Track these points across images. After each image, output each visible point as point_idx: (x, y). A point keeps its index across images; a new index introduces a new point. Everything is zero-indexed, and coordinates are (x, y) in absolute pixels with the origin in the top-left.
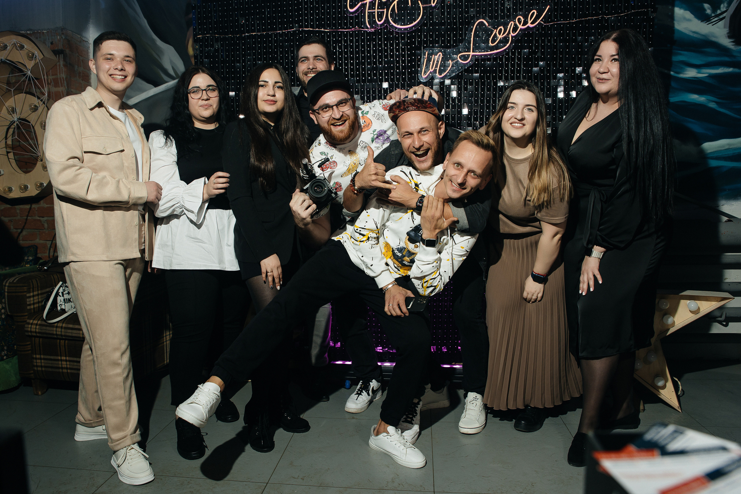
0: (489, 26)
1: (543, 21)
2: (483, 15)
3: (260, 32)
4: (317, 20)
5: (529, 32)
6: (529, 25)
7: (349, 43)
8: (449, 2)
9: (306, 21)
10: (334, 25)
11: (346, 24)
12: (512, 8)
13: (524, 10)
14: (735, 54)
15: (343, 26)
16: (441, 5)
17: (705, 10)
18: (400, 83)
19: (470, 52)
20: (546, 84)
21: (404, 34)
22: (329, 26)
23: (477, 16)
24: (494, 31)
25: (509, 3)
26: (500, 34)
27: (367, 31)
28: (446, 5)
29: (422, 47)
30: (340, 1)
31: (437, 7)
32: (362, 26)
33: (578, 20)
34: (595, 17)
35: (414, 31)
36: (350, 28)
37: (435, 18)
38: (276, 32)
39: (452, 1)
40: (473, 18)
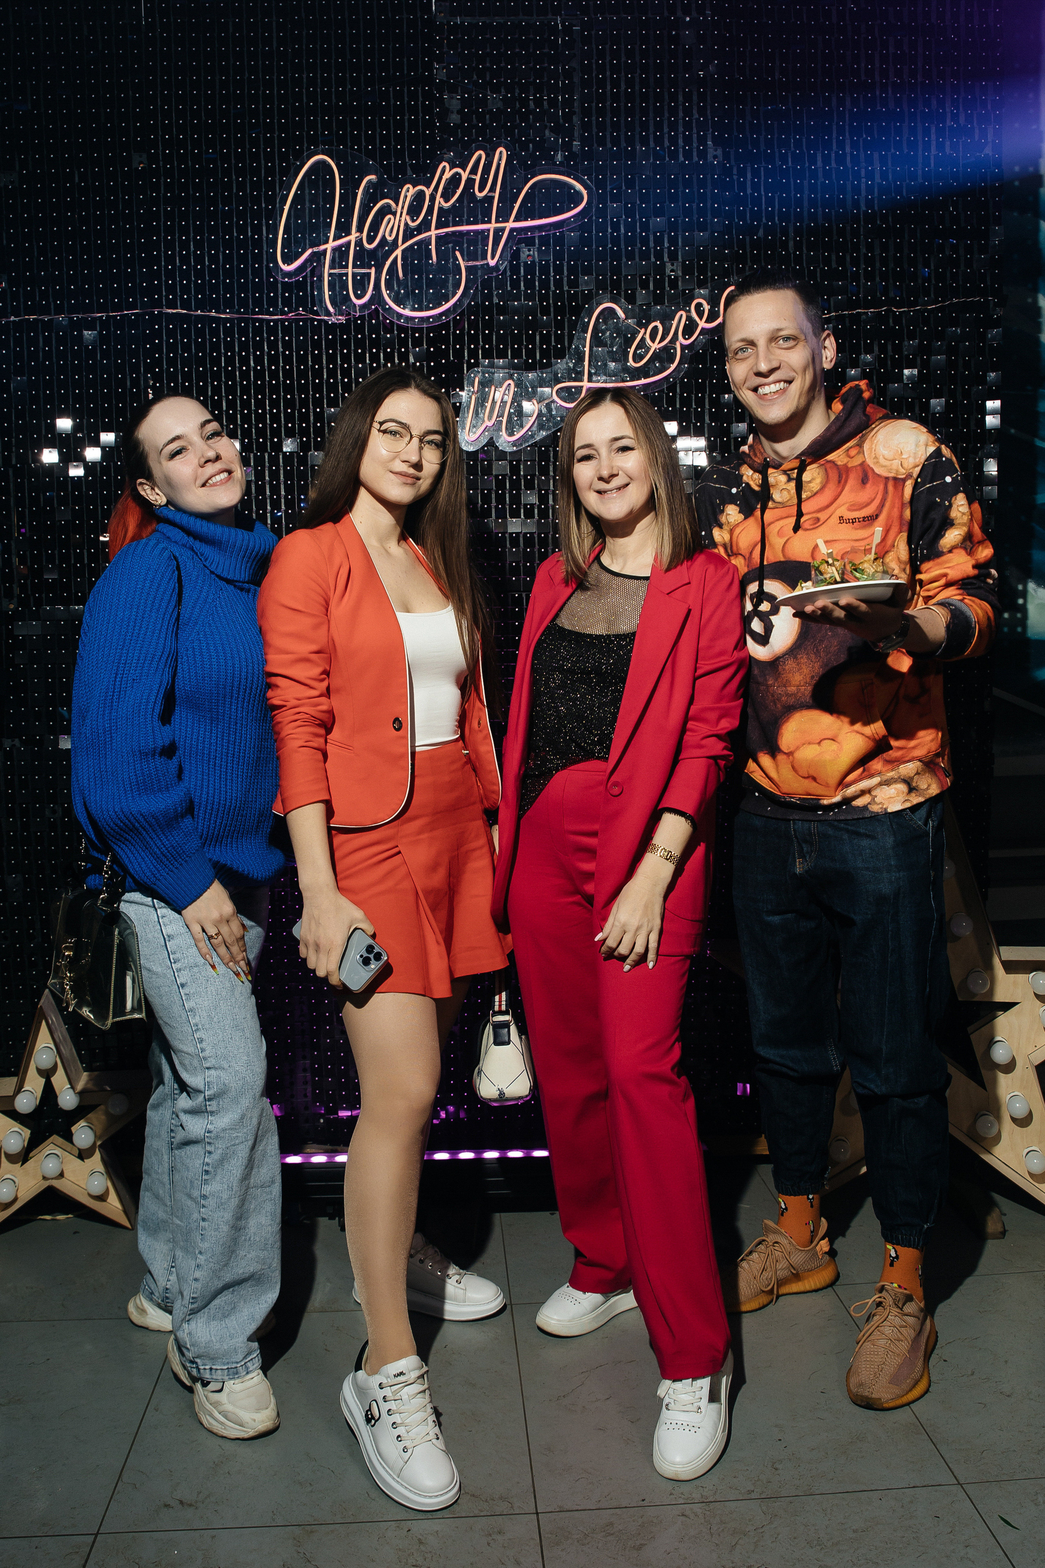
2: (612, 292)
3: (50, 314)
4: (199, 289)
7: (281, 350)
8: (530, 258)
9: (171, 289)
10: (243, 303)
11: (273, 302)
12: (681, 279)
13: (709, 284)
15: (266, 306)
16: (511, 262)
21: (420, 330)
22: (229, 304)
23: (597, 294)
25: (675, 268)
27: (326, 322)
28: (522, 264)
29: (465, 365)
30: (258, 244)
31: (502, 268)
32: (315, 308)
33: (833, 314)
34: (872, 310)
35: (446, 326)
36: (283, 313)
37: (498, 295)
38: (90, 317)
39: (537, 254)
40: (588, 298)
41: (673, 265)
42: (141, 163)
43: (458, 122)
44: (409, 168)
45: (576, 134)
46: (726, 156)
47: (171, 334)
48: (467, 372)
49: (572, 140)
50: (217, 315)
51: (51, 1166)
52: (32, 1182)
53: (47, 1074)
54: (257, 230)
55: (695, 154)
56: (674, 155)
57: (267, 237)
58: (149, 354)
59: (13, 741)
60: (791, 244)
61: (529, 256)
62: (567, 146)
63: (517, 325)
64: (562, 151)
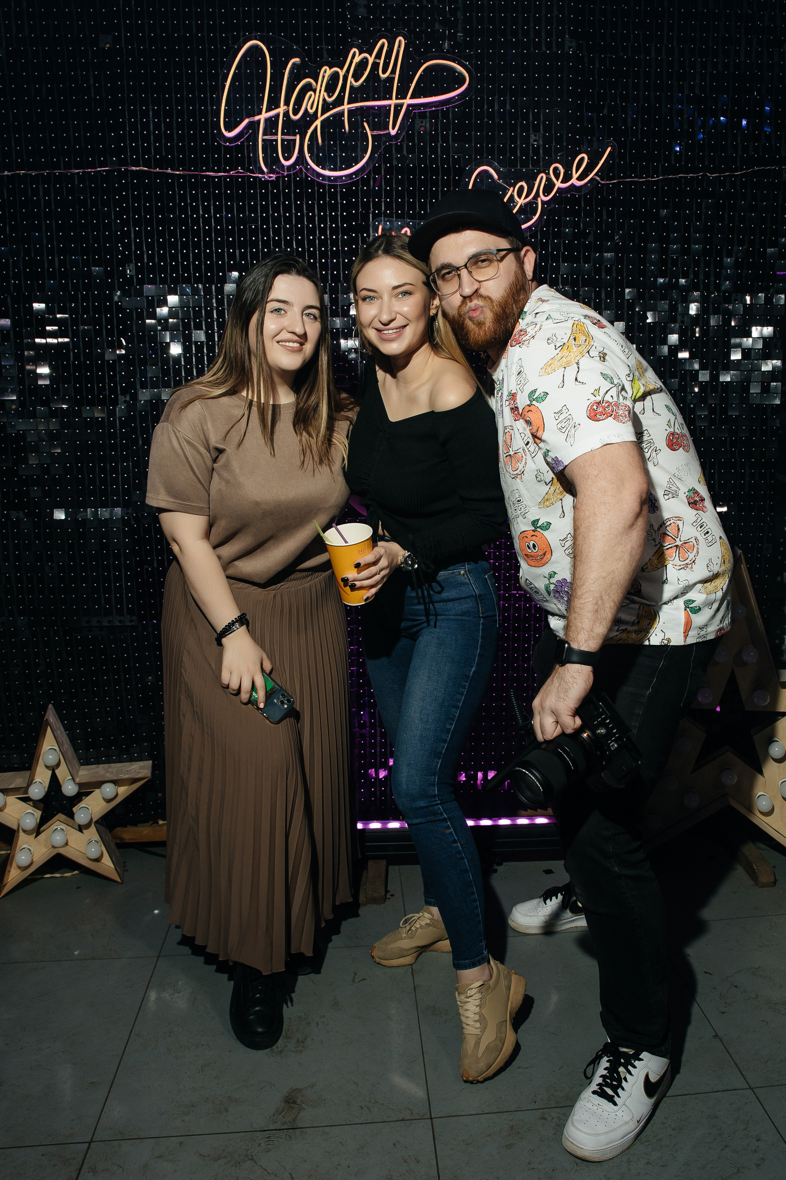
1: (599, 176)
2: (487, 158)
3: (36, 170)
4: (158, 151)
5: (573, 196)
6: (574, 181)
7: (224, 201)
8: (422, 129)
9: (134, 151)
10: (194, 162)
11: (217, 162)
12: (541, 148)
13: (564, 153)
15: (212, 165)
16: (407, 132)
18: (328, 284)
20: (603, 295)
21: (335, 187)
22: (182, 164)
23: (476, 158)
24: (509, 190)
25: (537, 138)
26: (520, 197)
27: (260, 179)
28: (416, 134)
29: (371, 215)
30: (205, 114)
32: (251, 168)
33: (661, 177)
34: (691, 175)
35: (355, 183)
36: (225, 171)
37: (397, 158)
38: (69, 172)
39: (428, 125)
40: (468, 162)
41: (535, 136)
42: (107, 43)
43: (365, 15)
44: (326, 53)
45: (460, 28)
46: (579, 47)
47: (135, 187)
48: (373, 220)
49: (456, 32)
50: (172, 172)
51: (58, 839)
52: (44, 850)
53: (53, 769)
54: (204, 102)
56: (538, 46)
57: (212, 108)
58: (118, 203)
59: (18, 513)
60: (629, 120)
61: (421, 127)
62: (452, 37)
63: (412, 183)
64: (448, 41)
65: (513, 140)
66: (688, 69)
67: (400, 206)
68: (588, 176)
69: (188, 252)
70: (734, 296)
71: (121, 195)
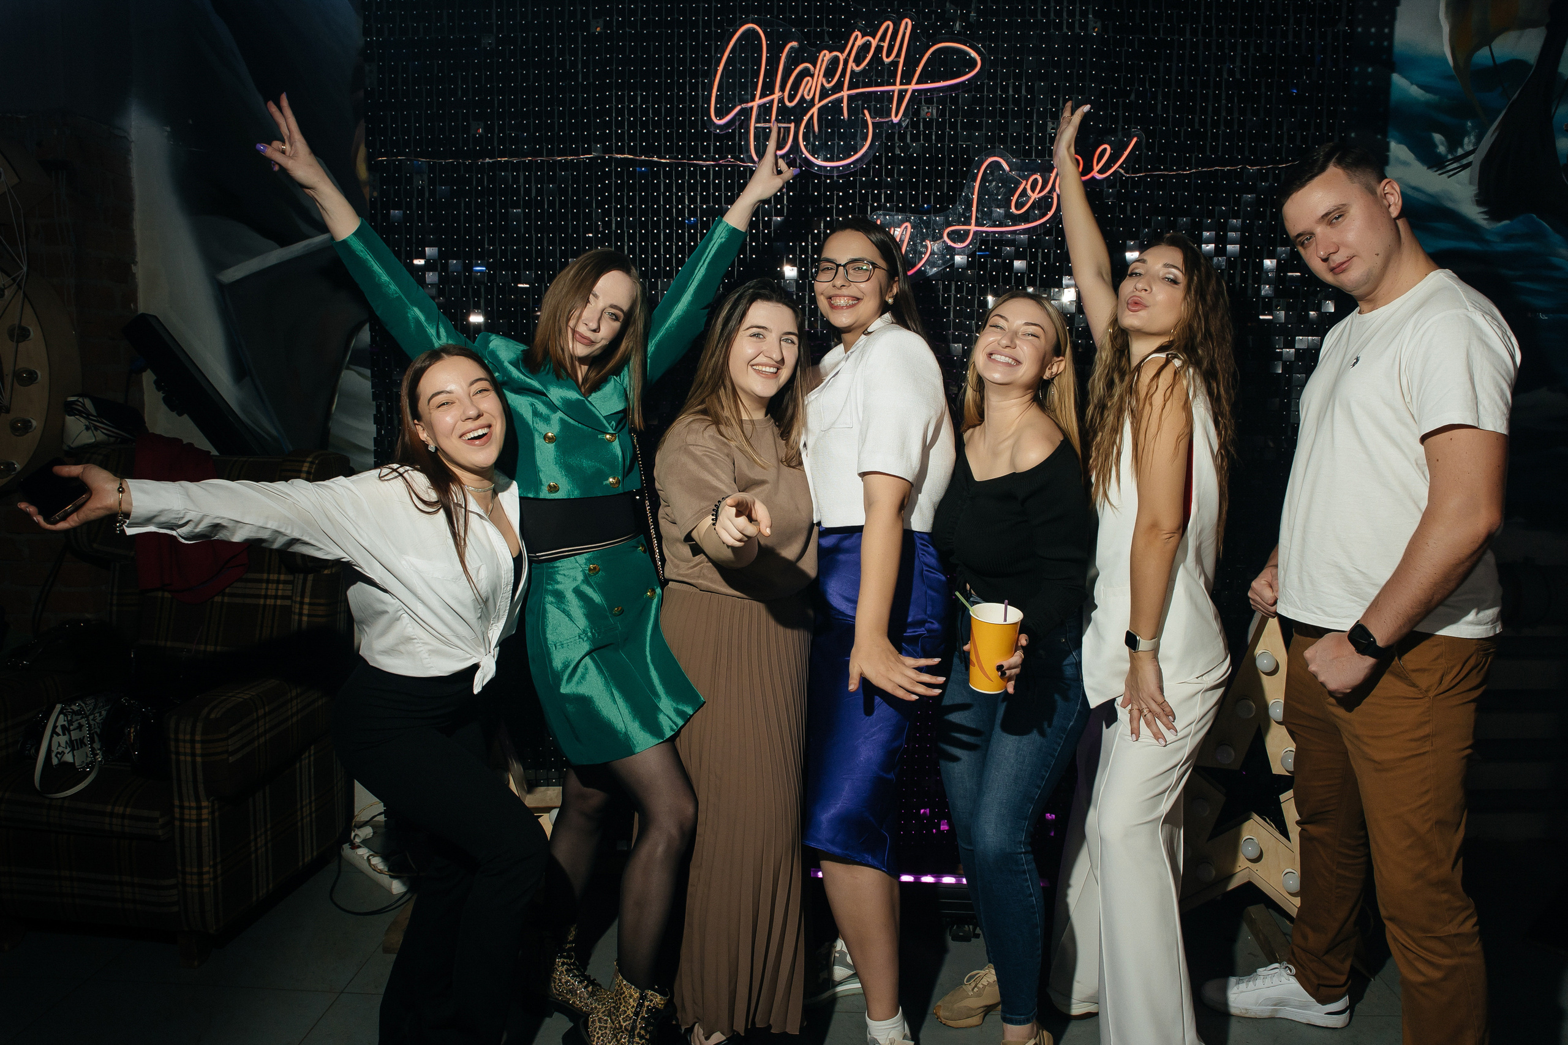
0: (1011, 170)
1: (1123, 169)
2: (998, 148)
4: (644, 138)
6: (1095, 174)
7: (712, 191)
8: (928, 115)
9: (620, 138)
10: (681, 150)
11: (706, 150)
14: (1488, 237)
15: (700, 153)
16: (912, 119)
17: (1435, 146)
19: (970, 224)
21: (831, 178)
22: (668, 150)
23: (986, 148)
24: (1021, 183)
26: (1033, 190)
28: (921, 121)
29: (869, 208)
30: (694, 100)
31: (904, 124)
32: (742, 156)
33: (1194, 170)
34: (1228, 168)
35: (854, 174)
36: (714, 159)
37: (899, 146)
38: (551, 160)
39: (935, 112)
40: (978, 152)
41: (1053, 123)
42: (598, 28)
44: (826, 35)
45: (973, 8)
46: (1105, 29)
47: (619, 175)
48: (871, 214)
49: (969, 12)
50: (659, 160)
54: (694, 87)
55: (1077, 25)
56: (1059, 27)
57: (703, 94)
58: (600, 192)
60: (1159, 106)
61: (927, 113)
62: (965, 18)
63: (915, 174)
64: (960, 21)
65: (1029, 128)
66: (1227, 51)
67: (901, 199)
68: (1111, 167)
69: (671, 245)
70: (1274, 302)
71: (603, 184)
